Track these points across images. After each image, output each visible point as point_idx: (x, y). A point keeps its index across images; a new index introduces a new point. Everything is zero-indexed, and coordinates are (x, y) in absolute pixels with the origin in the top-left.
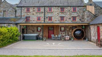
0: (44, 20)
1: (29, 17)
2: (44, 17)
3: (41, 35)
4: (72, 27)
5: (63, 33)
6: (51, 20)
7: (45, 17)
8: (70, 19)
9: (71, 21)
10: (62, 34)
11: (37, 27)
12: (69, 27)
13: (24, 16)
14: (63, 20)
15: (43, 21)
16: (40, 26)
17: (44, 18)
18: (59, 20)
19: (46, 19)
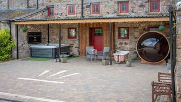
0: (82, 13)
1: (53, 6)
2: (82, 4)
3: (76, 47)
4: (146, 28)
5: (126, 44)
6: (97, 11)
7: (84, 6)
8: (141, 6)
9: (146, 12)
10: (123, 45)
11: (69, 28)
12: (140, 28)
13: (43, 4)
14: (127, 10)
15: (80, 15)
16: (74, 26)
17: (83, 8)
18: (115, 12)
19: (85, 8)
